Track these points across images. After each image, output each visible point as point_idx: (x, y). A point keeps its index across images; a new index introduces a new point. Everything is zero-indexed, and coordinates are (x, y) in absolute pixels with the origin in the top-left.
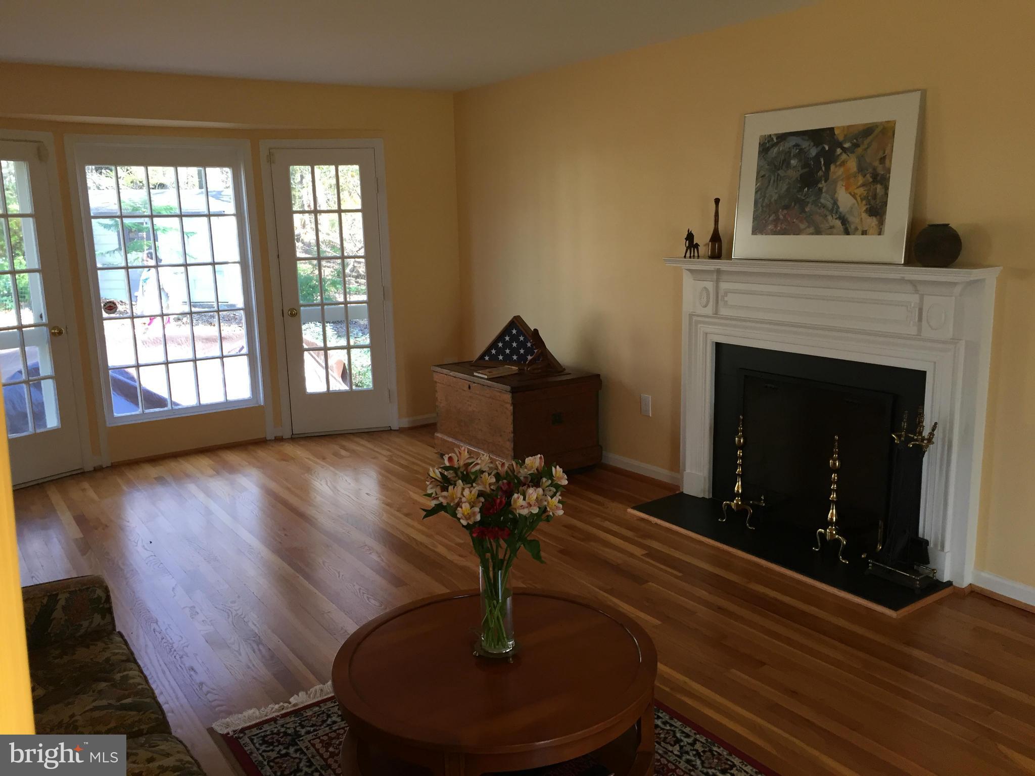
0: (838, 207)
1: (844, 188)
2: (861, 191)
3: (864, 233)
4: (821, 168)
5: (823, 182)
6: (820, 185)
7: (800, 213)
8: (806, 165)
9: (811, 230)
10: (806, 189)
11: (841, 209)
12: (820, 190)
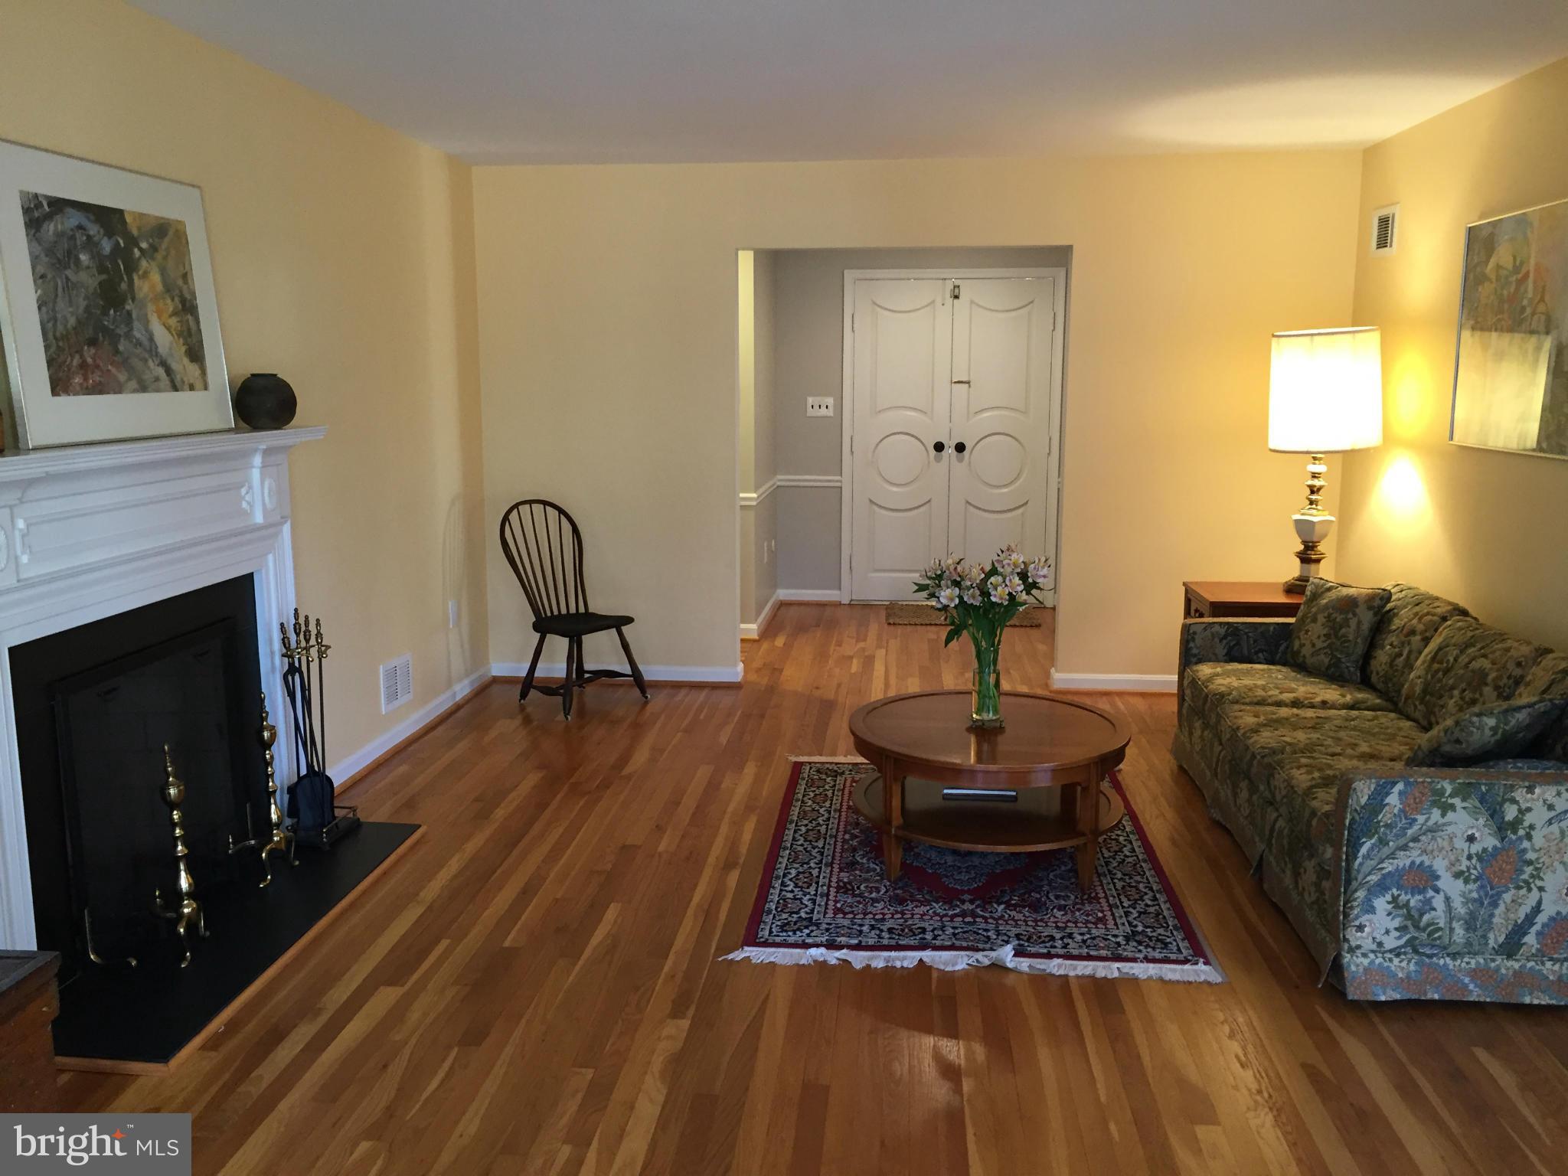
0: (157, 347)
1: (155, 315)
2: (173, 322)
3: (192, 388)
4: (123, 279)
5: (130, 301)
6: (128, 307)
7: (114, 355)
8: (102, 269)
9: (133, 384)
10: (112, 312)
11: (160, 350)
12: (129, 313)
